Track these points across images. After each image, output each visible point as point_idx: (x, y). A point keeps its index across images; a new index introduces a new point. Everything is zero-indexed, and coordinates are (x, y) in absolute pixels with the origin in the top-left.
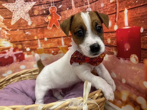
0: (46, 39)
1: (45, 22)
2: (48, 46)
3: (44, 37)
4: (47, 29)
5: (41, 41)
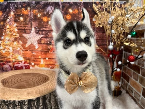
0: (47, 59)
1: (48, 48)
2: (48, 63)
3: (46, 57)
4: (49, 53)
5: (43, 60)
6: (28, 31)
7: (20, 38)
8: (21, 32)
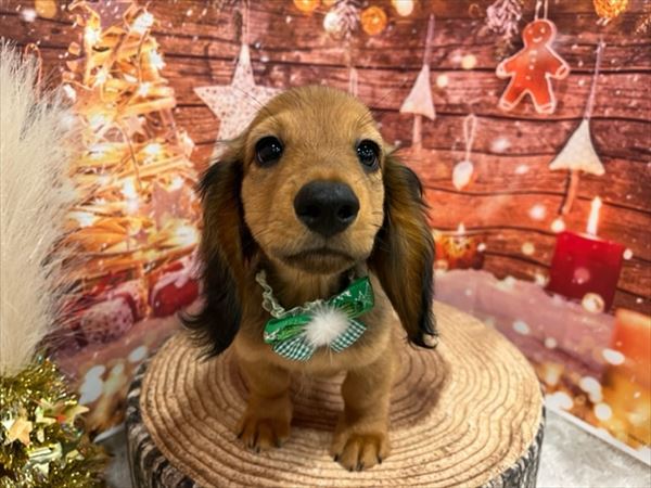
6: (223, 63)
7: (178, 110)
8: (183, 73)
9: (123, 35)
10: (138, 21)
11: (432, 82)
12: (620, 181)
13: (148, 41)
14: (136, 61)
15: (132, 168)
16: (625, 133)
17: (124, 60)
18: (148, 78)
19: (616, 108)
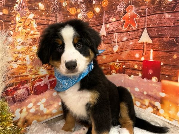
9: (26, 19)
10: (30, 16)
11: (105, 27)
12: (157, 44)
13: (33, 20)
14: (30, 25)
15: (29, 52)
16: (156, 31)
17: (27, 25)
18: (33, 29)
19: (153, 25)
